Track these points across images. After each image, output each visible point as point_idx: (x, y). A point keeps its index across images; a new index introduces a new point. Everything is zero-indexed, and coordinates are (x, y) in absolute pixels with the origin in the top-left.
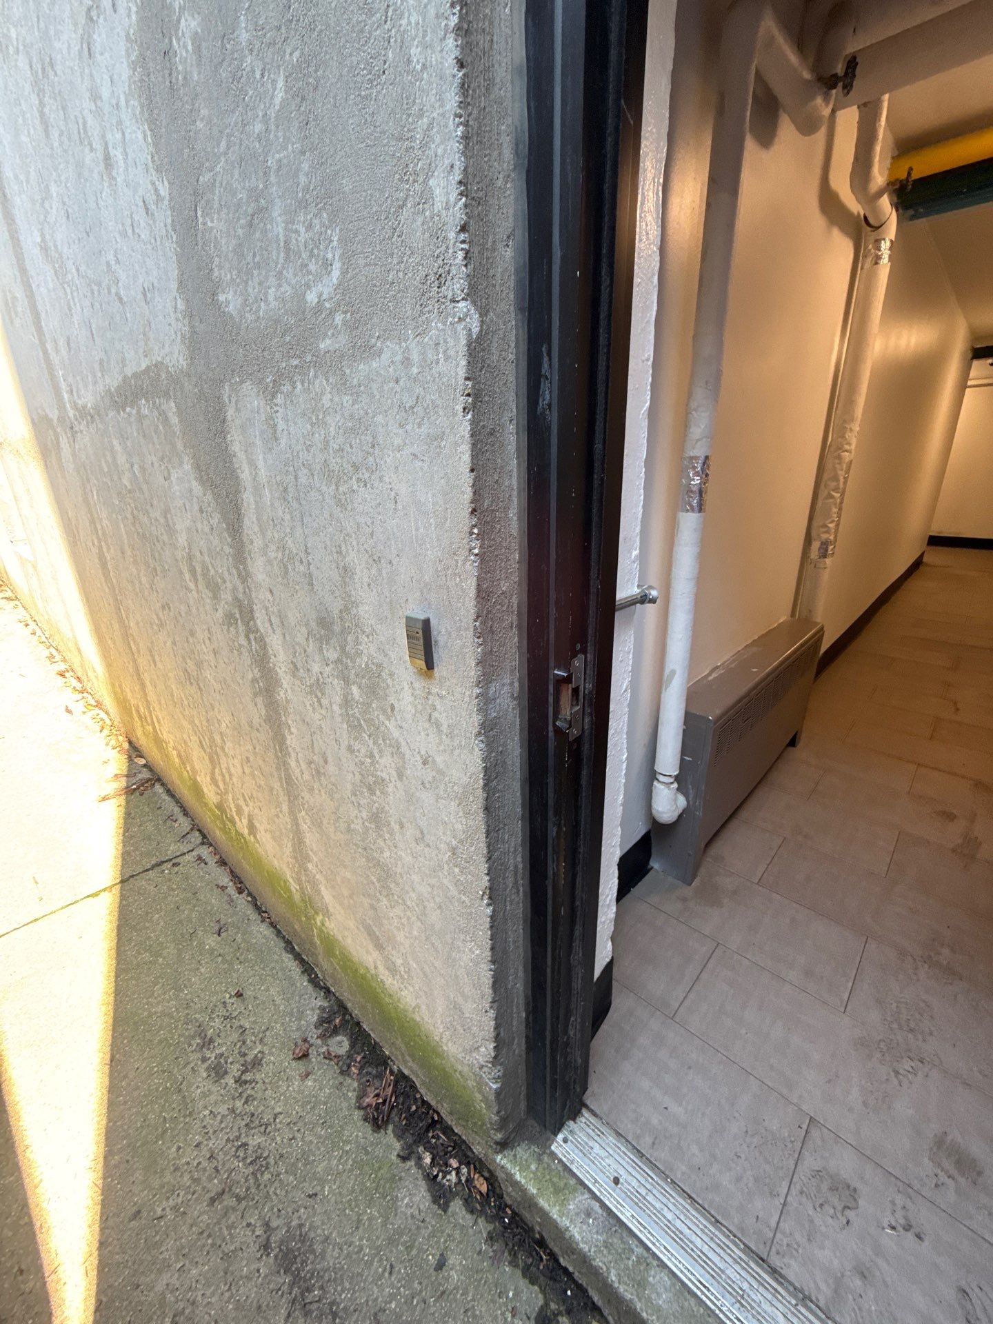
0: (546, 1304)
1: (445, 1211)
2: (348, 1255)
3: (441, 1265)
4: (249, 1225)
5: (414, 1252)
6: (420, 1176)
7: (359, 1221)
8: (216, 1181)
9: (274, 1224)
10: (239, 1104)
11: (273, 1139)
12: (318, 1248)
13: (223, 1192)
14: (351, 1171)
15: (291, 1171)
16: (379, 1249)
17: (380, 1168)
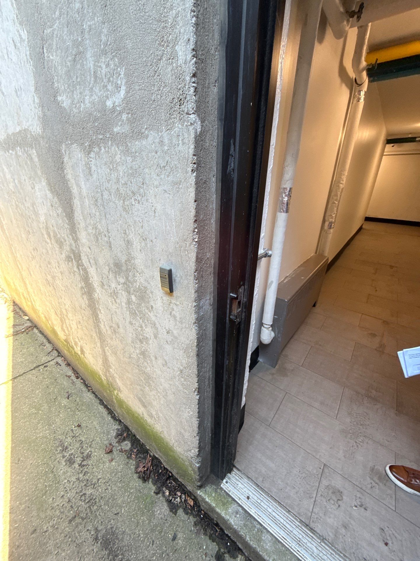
0: (219, 550)
1: (175, 515)
2: (134, 539)
3: (174, 538)
4: (88, 530)
5: (163, 534)
6: (164, 501)
7: (138, 523)
8: (72, 512)
9: (100, 528)
10: (81, 475)
11: (98, 490)
12: (120, 537)
13: (75, 517)
14: (134, 501)
15: (107, 503)
16: (148, 534)
17: (146, 499)
